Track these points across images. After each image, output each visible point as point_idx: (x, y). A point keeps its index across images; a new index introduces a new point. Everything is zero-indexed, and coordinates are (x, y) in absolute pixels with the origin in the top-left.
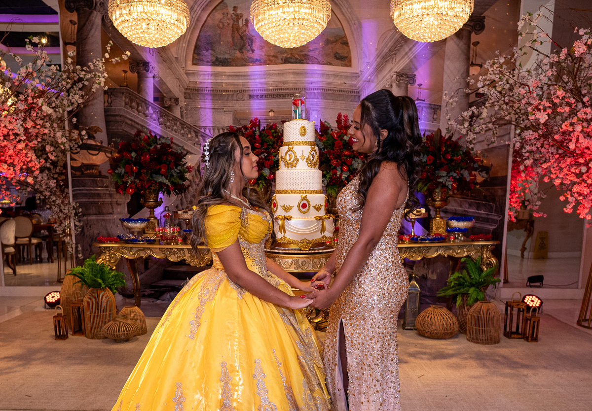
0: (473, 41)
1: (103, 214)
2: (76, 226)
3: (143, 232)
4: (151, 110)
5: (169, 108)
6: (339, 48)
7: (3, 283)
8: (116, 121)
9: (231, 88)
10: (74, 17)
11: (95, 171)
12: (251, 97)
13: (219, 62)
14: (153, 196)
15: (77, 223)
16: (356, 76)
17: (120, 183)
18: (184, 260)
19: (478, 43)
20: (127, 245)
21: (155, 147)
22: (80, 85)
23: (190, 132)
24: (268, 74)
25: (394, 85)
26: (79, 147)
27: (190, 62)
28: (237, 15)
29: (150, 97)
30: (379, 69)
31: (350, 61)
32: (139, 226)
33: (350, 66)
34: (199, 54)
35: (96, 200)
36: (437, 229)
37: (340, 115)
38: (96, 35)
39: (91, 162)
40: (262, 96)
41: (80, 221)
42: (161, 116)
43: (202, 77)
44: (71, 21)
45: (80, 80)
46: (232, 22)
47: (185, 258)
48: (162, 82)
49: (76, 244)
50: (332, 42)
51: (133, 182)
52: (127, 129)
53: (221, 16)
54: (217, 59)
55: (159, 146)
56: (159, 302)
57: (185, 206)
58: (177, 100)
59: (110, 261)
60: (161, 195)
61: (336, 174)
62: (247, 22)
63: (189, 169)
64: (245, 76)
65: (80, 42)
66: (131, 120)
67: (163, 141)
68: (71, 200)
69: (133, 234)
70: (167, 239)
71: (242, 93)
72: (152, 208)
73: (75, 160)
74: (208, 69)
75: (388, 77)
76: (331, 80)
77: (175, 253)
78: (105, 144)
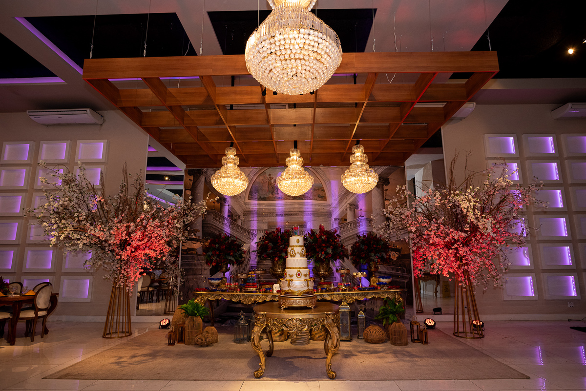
0: (385, 189)
1: (196, 275)
2: (180, 281)
3: (218, 285)
4: (226, 221)
5: (235, 220)
6: (320, 193)
7: (135, 315)
8: (208, 227)
9: (267, 211)
10: (192, 178)
11: (194, 252)
12: (277, 215)
13: (261, 199)
14: (225, 266)
15: (182, 280)
16: (329, 205)
17: (209, 260)
18: (240, 301)
19: (387, 190)
20: (210, 293)
21: (228, 242)
22: (193, 212)
23: (245, 232)
24: (285, 204)
25: (348, 209)
26: (187, 239)
27: (247, 199)
28: (270, 178)
29: (226, 215)
30: (340, 202)
31: (326, 198)
32: (216, 282)
33: (326, 201)
34: (252, 195)
35: (193, 267)
36: (374, 283)
37: (320, 226)
38: (201, 186)
39: (193, 247)
40: (282, 215)
41: (183, 279)
42: (231, 224)
43: (252, 206)
44: (190, 180)
45: (194, 209)
46: (268, 181)
47: (241, 299)
48: (232, 208)
49: (180, 291)
50: (317, 190)
51: (216, 259)
52: (213, 231)
53: (263, 178)
54: (260, 197)
55: (230, 241)
56: (223, 325)
57: (241, 271)
58: (239, 216)
59: (201, 301)
60: (229, 266)
61: (319, 255)
62: (275, 181)
63: (244, 252)
64: (274, 205)
65: (193, 189)
66: (216, 226)
67: (232, 239)
68: (180, 267)
69: (213, 286)
70: (232, 289)
71: (273, 214)
72: (224, 273)
73: (184, 246)
74: (256, 202)
75: (345, 206)
76: (317, 207)
77: (236, 297)
78: (201, 238)
